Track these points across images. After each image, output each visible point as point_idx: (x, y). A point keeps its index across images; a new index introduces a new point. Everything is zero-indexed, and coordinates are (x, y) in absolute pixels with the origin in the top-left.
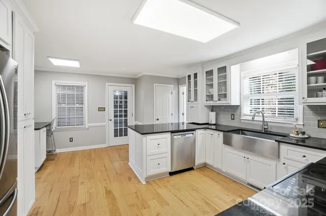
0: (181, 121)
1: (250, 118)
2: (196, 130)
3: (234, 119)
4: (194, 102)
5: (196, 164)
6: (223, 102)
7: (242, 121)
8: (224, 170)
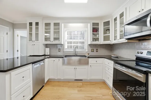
0: (16, 56)
1: (73, 50)
2: (45, 59)
3: (60, 51)
4: (35, 42)
5: (45, 82)
6: (56, 42)
7: (65, 52)
8: (62, 78)
